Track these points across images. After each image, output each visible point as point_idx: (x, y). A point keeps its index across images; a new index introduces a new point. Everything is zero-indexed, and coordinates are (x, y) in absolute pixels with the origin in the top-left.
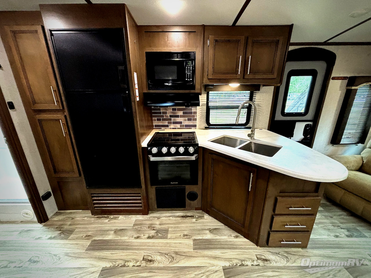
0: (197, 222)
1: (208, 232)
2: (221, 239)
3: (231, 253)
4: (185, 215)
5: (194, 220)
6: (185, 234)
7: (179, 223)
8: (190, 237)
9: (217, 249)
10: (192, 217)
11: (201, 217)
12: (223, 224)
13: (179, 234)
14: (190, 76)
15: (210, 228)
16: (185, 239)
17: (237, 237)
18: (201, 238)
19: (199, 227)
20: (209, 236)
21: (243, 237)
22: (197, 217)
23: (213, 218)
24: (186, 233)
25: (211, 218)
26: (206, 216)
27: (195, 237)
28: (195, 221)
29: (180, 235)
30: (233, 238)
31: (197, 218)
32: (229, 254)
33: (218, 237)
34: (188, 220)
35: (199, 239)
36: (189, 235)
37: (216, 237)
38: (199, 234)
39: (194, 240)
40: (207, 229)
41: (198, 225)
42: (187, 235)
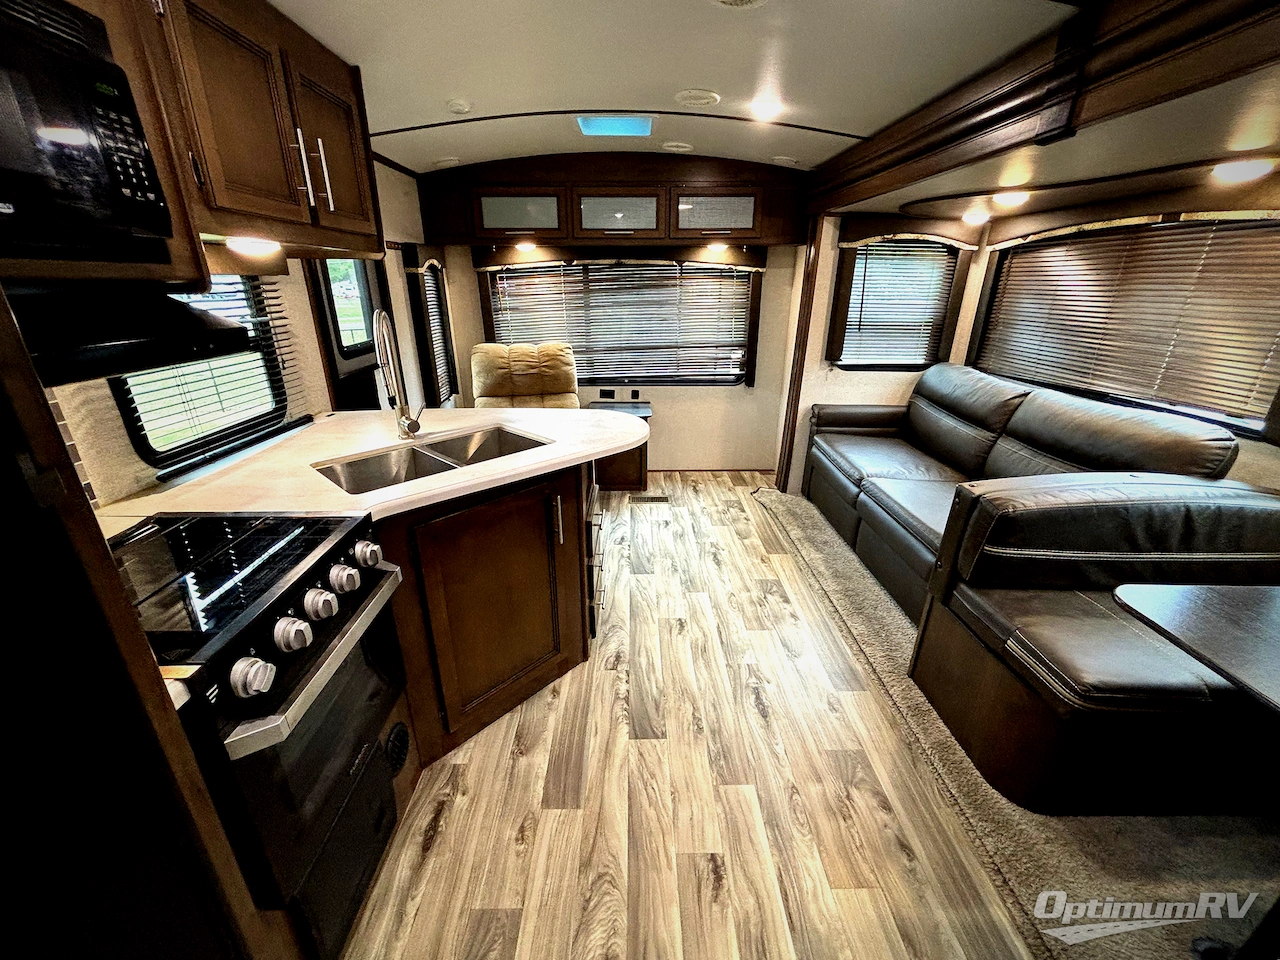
0: (471, 792)
1: (523, 761)
2: (556, 729)
3: (599, 713)
4: (420, 839)
5: (460, 801)
6: (514, 834)
7: (458, 860)
8: (531, 816)
9: (583, 742)
10: (440, 809)
11: (456, 773)
12: (507, 716)
13: (512, 857)
14: (138, 175)
15: (513, 753)
16: (534, 836)
17: (556, 693)
18: (541, 783)
19: (497, 787)
20: (540, 761)
21: (558, 680)
22: (447, 791)
23: (475, 738)
24: (511, 833)
25: (470, 744)
26: (459, 757)
27: (536, 801)
28: (466, 798)
29: (518, 854)
30: (557, 700)
31: (455, 788)
32: (599, 718)
33: (549, 736)
34: (450, 827)
35: (546, 788)
36: (525, 820)
37: (545, 740)
38: (526, 787)
39: (546, 803)
40: (511, 762)
41: (486, 788)
42: (522, 829)
